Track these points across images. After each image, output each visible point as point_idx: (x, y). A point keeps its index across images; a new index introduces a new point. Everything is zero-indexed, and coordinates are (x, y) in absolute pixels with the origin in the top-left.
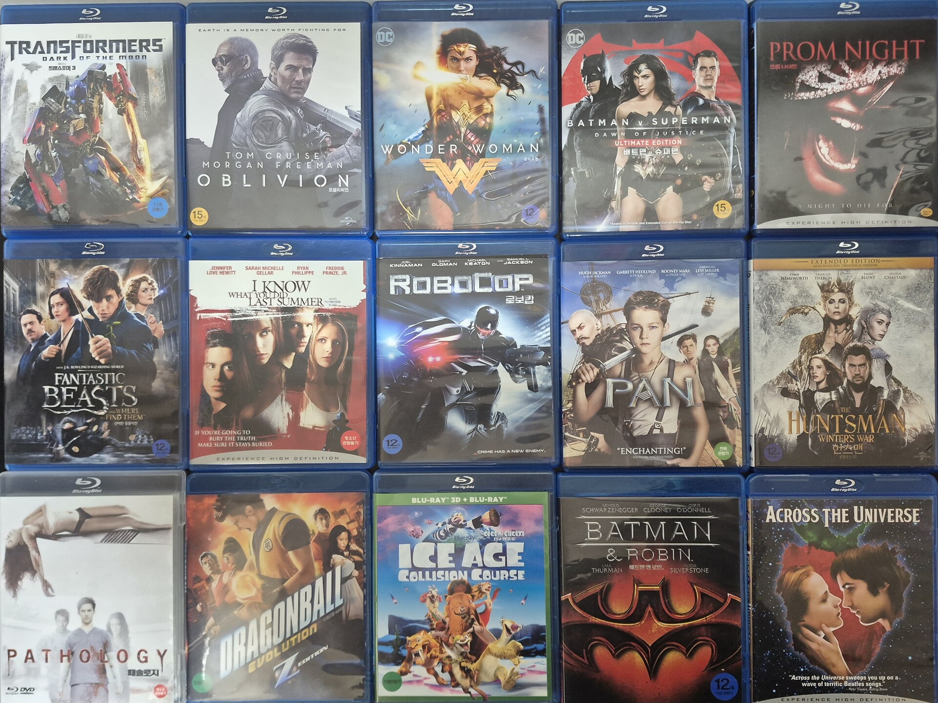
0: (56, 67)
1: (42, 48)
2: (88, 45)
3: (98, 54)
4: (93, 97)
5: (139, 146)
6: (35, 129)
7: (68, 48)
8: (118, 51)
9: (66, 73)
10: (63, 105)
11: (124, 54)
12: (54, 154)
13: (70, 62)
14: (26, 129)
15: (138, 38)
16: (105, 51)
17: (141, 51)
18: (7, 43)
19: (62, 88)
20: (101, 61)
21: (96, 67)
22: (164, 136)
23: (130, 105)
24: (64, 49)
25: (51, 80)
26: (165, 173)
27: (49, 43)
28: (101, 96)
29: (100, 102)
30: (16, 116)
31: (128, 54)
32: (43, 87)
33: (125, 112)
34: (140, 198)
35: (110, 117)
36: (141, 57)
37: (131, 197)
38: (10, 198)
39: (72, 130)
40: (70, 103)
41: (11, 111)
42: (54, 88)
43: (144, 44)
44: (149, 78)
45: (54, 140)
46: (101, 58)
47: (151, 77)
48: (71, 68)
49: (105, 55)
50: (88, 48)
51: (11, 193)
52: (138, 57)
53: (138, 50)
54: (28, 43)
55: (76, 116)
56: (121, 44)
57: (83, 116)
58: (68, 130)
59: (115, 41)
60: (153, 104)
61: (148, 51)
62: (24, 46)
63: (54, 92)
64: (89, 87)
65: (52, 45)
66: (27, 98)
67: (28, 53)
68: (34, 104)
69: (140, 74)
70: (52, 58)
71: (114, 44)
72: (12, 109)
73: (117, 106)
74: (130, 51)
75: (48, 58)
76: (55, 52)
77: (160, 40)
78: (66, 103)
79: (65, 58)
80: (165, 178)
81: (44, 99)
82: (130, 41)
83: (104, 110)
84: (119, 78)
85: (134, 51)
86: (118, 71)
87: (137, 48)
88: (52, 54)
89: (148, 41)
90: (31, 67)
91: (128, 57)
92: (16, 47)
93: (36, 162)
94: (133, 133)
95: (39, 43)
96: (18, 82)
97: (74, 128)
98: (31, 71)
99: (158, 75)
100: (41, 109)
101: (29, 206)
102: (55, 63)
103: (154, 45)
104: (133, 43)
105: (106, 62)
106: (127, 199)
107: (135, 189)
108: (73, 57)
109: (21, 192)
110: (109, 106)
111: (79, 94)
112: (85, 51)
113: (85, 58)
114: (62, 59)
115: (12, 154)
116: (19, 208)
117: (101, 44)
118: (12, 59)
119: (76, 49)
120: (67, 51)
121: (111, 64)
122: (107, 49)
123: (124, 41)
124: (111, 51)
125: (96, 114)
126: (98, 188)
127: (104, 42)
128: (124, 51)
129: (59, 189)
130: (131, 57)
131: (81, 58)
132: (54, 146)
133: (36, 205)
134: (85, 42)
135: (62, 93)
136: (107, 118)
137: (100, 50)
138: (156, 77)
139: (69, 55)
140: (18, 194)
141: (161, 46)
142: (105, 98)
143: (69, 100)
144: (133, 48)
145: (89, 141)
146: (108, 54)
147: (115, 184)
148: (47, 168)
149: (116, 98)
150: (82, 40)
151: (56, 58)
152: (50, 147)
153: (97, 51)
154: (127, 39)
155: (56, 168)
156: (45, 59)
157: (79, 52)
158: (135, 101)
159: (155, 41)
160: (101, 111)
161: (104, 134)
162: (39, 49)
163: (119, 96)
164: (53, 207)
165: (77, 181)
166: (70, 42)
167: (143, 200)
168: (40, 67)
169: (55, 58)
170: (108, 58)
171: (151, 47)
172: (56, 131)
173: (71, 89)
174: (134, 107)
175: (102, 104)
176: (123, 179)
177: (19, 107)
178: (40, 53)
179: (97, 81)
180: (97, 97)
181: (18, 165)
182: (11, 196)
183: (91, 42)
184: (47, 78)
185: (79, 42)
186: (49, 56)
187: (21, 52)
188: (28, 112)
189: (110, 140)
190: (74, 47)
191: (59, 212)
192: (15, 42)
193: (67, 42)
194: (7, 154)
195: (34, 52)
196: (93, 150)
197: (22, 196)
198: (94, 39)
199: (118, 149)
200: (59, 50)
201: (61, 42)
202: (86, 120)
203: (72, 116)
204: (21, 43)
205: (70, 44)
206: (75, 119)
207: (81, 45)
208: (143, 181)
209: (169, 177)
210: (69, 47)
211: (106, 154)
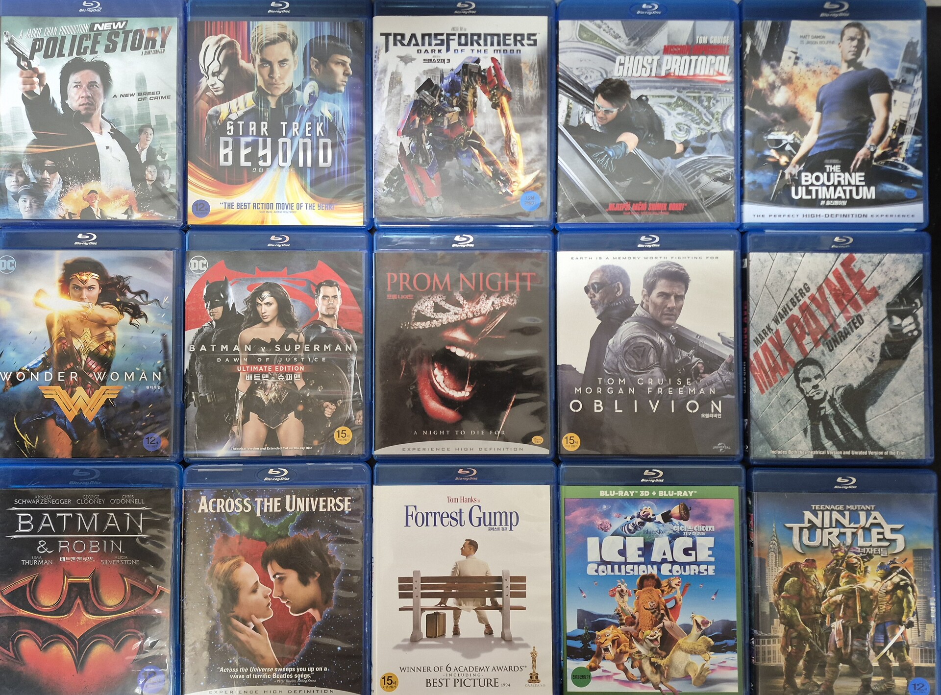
0: (431, 60)
1: (416, 40)
2: (463, 38)
3: (472, 48)
4: (467, 90)
5: (512, 140)
6: (410, 121)
7: (442, 40)
8: (492, 44)
9: (441, 66)
10: (437, 98)
11: (498, 48)
12: (428, 147)
13: (444, 55)
14: (400, 122)
15: (513, 32)
16: (479, 45)
17: (516, 45)
18: (382, 34)
19: (437, 81)
20: (476, 55)
21: (471, 60)
22: (538, 130)
23: (504, 99)
24: (439, 42)
25: (426, 72)
26: (538, 167)
27: (423, 36)
28: (475, 89)
29: (475, 95)
30: (390, 107)
31: (502, 48)
32: (418, 80)
33: (499, 106)
34: (512, 192)
35: (484, 110)
36: (515, 51)
37: (504, 191)
38: (384, 190)
39: (446, 123)
40: (445, 97)
41: (385, 103)
42: (429, 81)
43: (519, 38)
44: (523, 72)
45: (428, 133)
46: (475, 51)
47: (525, 70)
48: (446, 61)
49: (479, 48)
50: (463, 41)
51: (385, 185)
52: (512, 51)
53: (513, 44)
54: (403, 36)
55: (450, 109)
56: (496, 38)
57: (457, 109)
58: (442, 123)
59: (489, 35)
60: (527, 99)
61: (523, 45)
62: (399, 38)
63: (428, 85)
64: (463, 81)
65: (427, 38)
66: (402, 90)
67: (403, 45)
68: (409, 96)
69: (515, 69)
70: (426, 50)
71: (489, 38)
72: (386, 100)
73: (491, 100)
74: (505, 44)
75: (423, 51)
76: (430, 44)
77: (534, 35)
78: (440, 96)
79: (440, 51)
80: (538, 172)
81: (418, 91)
82: (505, 35)
83: (478, 104)
84: (493, 71)
85: (509, 45)
86: (492, 65)
87: (512, 42)
88: (427, 47)
89: (522, 35)
90: (406, 60)
91: (502, 51)
92: (391, 38)
93: (410, 154)
94: (507, 127)
95: (413, 36)
96: (392, 74)
97: (449, 121)
98: (406, 64)
99: (532, 69)
100: (416, 101)
101: (403, 198)
102: (430, 56)
103: (529, 39)
104: (507, 37)
105: (480, 56)
106: (500, 193)
107: (507, 182)
108: (448, 50)
109: (395, 185)
110: (483, 99)
111: (453, 87)
112: (460, 44)
113: (460, 51)
114: (437, 51)
115: (386, 146)
116: (393, 200)
117: (475, 38)
118: (387, 50)
119: (451, 42)
120: (442, 44)
121: (486, 58)
122: (482, 42)
123: (498, 35)
124: (486, 45)
125: (470, 107)
126: (471, 181)
127: (479, 35)
128: (499, 44)
129: (433, 182)
130: (505, 51)
131: (456, 51)
132: (428, 138)
133: (410, 197)
134: (460, 35)
135: (437, 86)
136: (480, 111)
137: (475, 43)
138: (530, 71)
139: (444, 48)
140: (392, 186)
141: (535, 41)
142: (479, 91)
143: (443, 93)
144: (508, 42)
145: (463, 134)
146: (483, 48)
147: (488, 178)
148: (421, 161)
149: (490, 92)
150: (457, 33)
151: (432, 50)
152: (424, 139)
153: (472, 44)
154: (502, 32)
155: (431, 161)
156: (419, 51)
157: (454, 44)
158: (509, 96)
159: (529, 35)
160: (475, 105)
161: (478, 128)
162: (413, 42)
163: (493, 89)
164: (427, 200)
165: (450, 174)
166: (445, 35)
167: (515, 194)
168: (414, 59)
169: (430, 51)
170: (483, 51)
171: (525, 42)
172: (430, 124)
173: (446, 82)
174: (508, 101)
175: (477, 97)
176: (497, 174)
177: (393, 99)
178: (414, 45)
179: (471, 74)
180: (471, 91)
181: (392, 157)
182: (385, 188)
183: (466, 35)
184: (421, 71)
185: (454, 35)
186: (423, 49)
187: (395, 44)
188: (403, 105)
189: (483, 134)
190: (448, 40)
191: (433, 205)
192: (390, 34)
193: (442, 34)
194: (381, 145)
195: (409, 44)
196: (467, 143)
197: (397, 188)
198: (469, 32)
199: (492, 142)
200: (434, 42)
201: (436, 35)
202: (460, 114)
203: (446, 109)
204: (395, 35)
205: (444, 37)
206: (450, 112)
207: (456, 38)
208: (516, 175)
209: (542, 171)
210: (444, 40)
211: (480, 147)
